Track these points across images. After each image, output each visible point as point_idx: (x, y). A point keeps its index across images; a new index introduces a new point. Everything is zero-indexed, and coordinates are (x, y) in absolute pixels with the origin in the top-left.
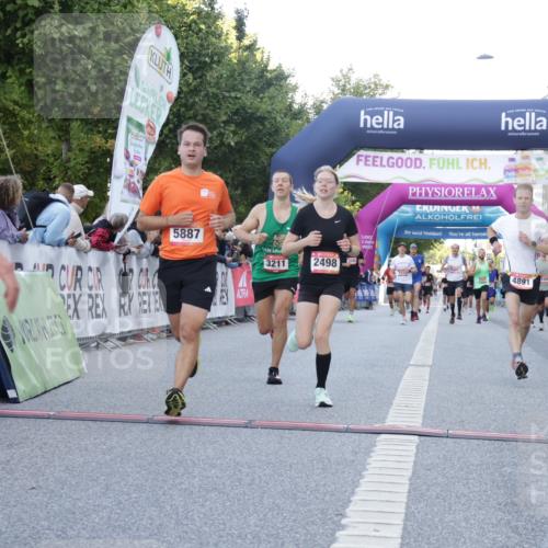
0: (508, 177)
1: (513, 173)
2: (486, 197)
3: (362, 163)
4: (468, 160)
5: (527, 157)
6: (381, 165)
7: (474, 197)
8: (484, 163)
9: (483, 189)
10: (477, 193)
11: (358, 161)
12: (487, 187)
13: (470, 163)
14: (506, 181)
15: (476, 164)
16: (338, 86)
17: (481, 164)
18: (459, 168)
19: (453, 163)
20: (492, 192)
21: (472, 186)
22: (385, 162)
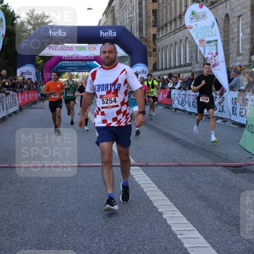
2: (90, 58)
6: (58, 50)
8: (95, 48)
11: (50, 48)
13: (90, 48)
15: (92, 49)
16: (29, 16)
18: (86, 50)
19: (84, 48)
22: (59, 48)
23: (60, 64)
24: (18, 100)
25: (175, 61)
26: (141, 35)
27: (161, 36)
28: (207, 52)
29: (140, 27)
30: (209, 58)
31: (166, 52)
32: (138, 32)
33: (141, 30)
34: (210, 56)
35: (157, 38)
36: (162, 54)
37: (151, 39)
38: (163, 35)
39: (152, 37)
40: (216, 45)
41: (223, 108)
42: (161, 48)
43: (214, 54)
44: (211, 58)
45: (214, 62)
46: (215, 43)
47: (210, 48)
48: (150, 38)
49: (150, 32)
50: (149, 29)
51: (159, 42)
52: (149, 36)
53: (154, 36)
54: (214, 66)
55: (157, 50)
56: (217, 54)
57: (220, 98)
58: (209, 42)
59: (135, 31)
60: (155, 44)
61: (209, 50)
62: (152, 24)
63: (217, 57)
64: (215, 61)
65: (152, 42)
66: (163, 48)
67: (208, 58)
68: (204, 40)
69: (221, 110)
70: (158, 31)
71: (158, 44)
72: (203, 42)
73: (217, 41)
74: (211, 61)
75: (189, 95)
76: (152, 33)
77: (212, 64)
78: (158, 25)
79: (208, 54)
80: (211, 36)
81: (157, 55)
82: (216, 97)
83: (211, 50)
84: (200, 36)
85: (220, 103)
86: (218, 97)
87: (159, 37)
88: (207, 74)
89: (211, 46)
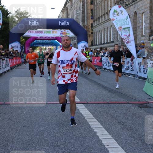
1: (62, 34)
2: (53, 38)
3: (30, 32)
5: (65, 31)
8: (56, 32)
11: (29, 32)
13: (53, 32)
14: (61, 36)
15: (54, 32)
16: (17, 13)
18: (51, 33)
19: (49, 32)
22: (35, 32)
23: (35, 41)
24: (10, 63)
26: (84, 24)
27: (96, 25)
29: (83, 19)
30: (125, 38)
31: (99, 35)
32: (82, 23)
33: (84, 21)
34: (125, 37)
36: (96, 36)
37: (90, 27)
39: (90, 25)
40: (129, 30)
41: (133, 68)
42: (96, 32)
43: (128, 36)
44: (126, 38)
45: (127, 40)
46: (128, 29)
47: (125, 32)
48: (89, 26)
49: (89, 22)
50: (89, 20)
52: (88, 25)
53: (92, 25)
54: (128, 43)
55: (94, 33)
56: (129, 36)
57: (131, 62)
58: (124, 28)
59: (80, 22)
60: (92, 30)
61: (125, 33)
62: (90, 17)
63: (129, 37)
65: (90, 29)
66: (97, 32)
67: (124, 38)
68: (121, 27)
69: (132, 69)
70: (94, 21)
71: (94, 29)
72: (121, 28)
73: (129, 28)
76: (90, 23)
77: (126, 42)
78: (94, 18)
79: (124, 35)
80: (126, 25)
81: (94, 36)
82: (129, 62)
83: (126, 34)
84: (119, 25)
85: (131, 65)
86: (130, 62)
87: (95, 26)
88: (117, 50)
89: (126, 31)
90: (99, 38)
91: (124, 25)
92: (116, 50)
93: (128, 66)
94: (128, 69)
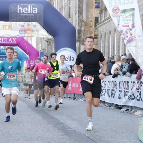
0: (21, 33)
1: (23, 32)
2: (12, 42)
4: (3, 26)
5: (29, 25)
7: (6, 42)
9: (10, 39)
10: (8, 40)
12: (12, 38)
14: (20, 35)
15: (7, 28)
17: (9, 27)
20: (14, 40)
21: (5, 37)
25: (119, 50)
26: (81, 18)
27: (103, 19)
28: (122, 23)
29: (79, 8)
30: (124, 32)
31: (109, 39)
32: (77, 14)
33: (80, 12)
34: (124, 29)
35: (99, 22)
36: (104, 42)
37: (93, 24)
38: (106, 18)
39: (94, 20)
40: (133, 15)
41: (140, 95)
42: (103, 34)
43: (130, 26)
44: (126, 32)
45: (129, 36)
46: (132, 12)
47: (126, 19)
48: (91, 21)
49: (92, 15)
50: (90, 10)
51: (101, 26)
52: (90, 19)
53: (97, 19)
54: (130, 41)
55: (99, 37)
56: (133, 26)
57: (138, 82)
58: (124, 11)
60: (96, 29)
61: (124, 22)
62: (94, 5)
63: (133, 30)
64: (131, 35)
65: (94, 27)
66: (105, 34)
67: (122, 31)
68: (118, 9)
69: (138, 98)
70: (101, 12)
71: (99, 29)
72: (117, 11)
73: (133, 9)
74: (126, 35)
75: (109, 82)
76: (94, 16)
77: (127, 39)
78: (101, 6)
79: (123, 26)
80: (127, 4)
81: (99, 42)
82: (134, 82)
83: (127, 22)
84: (114, 4)
85: (138, 89)
86: (136, 82)
87: (102, 21)
88: (90, 49)
89: (126, 16)
90: (109, 46)
91: (124, 4)
92: (89, 47)
93: (132, 91)
94: (133, 97)
